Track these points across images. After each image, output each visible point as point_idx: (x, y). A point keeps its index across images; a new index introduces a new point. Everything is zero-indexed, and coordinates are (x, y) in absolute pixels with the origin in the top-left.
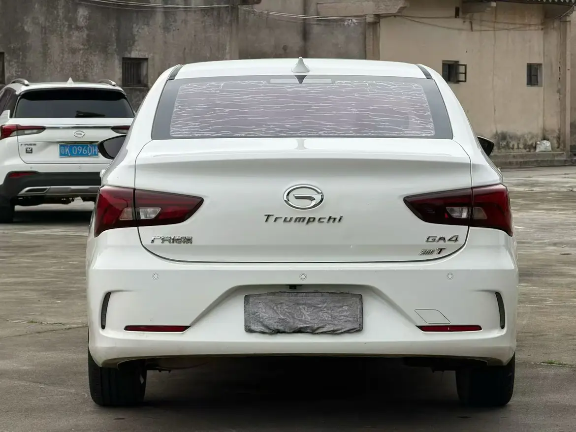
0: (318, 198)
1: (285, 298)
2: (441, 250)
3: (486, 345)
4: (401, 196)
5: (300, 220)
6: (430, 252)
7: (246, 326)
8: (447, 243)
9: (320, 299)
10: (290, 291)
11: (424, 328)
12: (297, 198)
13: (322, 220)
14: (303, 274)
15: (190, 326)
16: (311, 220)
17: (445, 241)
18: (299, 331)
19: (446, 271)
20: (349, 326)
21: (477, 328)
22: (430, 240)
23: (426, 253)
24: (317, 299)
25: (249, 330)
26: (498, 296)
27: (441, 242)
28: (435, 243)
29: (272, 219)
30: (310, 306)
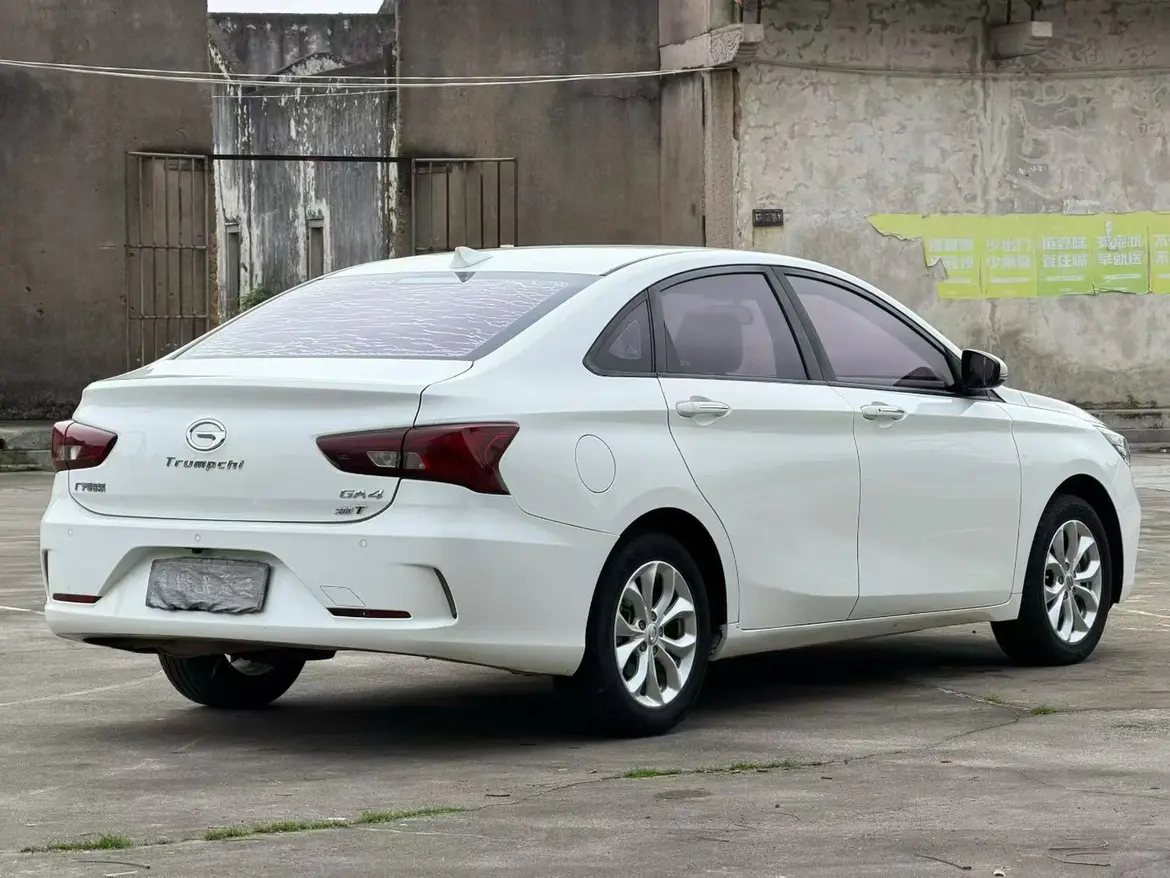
0: (219, 436)
1: (189, 566)
2: (360, 510)
3: (419, 638)
4: (314, 436)
5: (200, 464)
6: (347, 511)
7: (148, 600)
8: (367, 499)
9: (224, 567)
10: (195, 556)
11: (336, 612)
12: (200, 436)
13: (223, 466)
14: (198, 534)
15: (100, 598)
16: (211, 465)
17: (364, 497)
18: (194, 608)
19: (360, 536)
20: (247, 605)
21: (405, 615)
22: (346, 495)
23: (342, 512)
24: (219, 569)
25: (149, 605)
26: (438, 572)
27: (360, 498)
28: (352, 499)
29: (173, 462)
30: (213, 576)
